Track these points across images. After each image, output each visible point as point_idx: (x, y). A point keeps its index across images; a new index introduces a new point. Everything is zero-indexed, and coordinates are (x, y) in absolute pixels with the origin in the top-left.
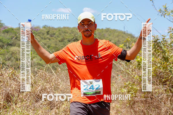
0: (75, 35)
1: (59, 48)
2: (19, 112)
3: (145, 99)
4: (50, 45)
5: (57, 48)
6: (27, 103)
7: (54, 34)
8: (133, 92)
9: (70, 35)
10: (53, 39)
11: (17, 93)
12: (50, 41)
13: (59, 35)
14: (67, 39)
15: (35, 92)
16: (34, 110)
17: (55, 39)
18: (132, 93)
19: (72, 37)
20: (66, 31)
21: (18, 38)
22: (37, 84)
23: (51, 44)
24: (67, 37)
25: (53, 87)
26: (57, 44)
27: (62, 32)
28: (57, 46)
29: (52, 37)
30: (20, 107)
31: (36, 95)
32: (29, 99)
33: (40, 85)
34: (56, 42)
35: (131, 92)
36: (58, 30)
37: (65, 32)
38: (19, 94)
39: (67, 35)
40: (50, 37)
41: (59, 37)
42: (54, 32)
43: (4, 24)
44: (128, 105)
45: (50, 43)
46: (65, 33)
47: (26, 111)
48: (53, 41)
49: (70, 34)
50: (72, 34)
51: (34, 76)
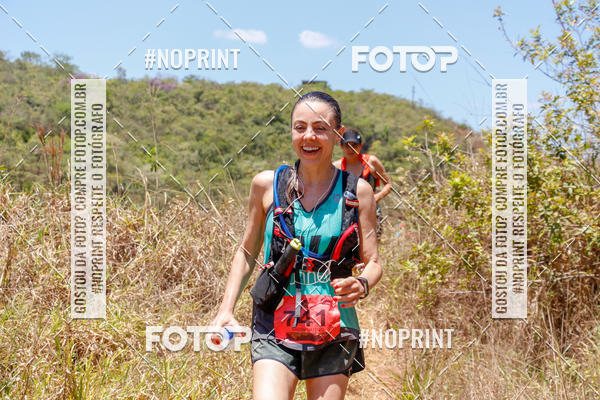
0: (274, 106)
1: (227, 140)
2: (116, 314)
3: (467, 292)
4: (202, 131)
5: (224, 141)
6: (137, 291)
7: (216, 101)
8: (436, 272)
9: (260, 106)
10: (212, 114)
11: (111, 262)
12: (204, 121)
13: (228, 105)
14: (250, 116)
15: (160, 262)
16: (156, 311)
17: (218, 116)
18: (434, 275)
19: (266, 113)
20: (250, 96)
21: (114, 110)
22: (167, 238)
23: (205, 130)
24: (252, 112)
25: (211, 248)
26: (223, 129)
27: (238, 97)
28: (223, 136)
29: (209, 109)
30: (117, 301)
31: (164, 268)
32: (143, 280)
33: (176, 243)
34: (220, 123)
35: (431, 272)
36: (226, 92)
37: (247, 99)
38: (118, 264)
39: (251, 104)
40: (202, 110)
41: (229, 111)
42: (217, 97)
43: (77, 68)
44: (420, 307)
45: (202, 127)
46: (245, 101)
47: (134, 313)
48: (212, 120)
49: (261, 102)
50: (266, 104)
51: (160, 215)
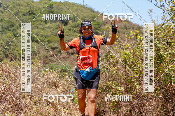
0: (30, 8)
1: (12, 22)
4: (3, 18)
5: (11, 22)
7: (8, 7)
9: (25, 8)
10: (6, 12)
12: (4, 14)
13: (13, 8)
14: (22, 12)
17: (9, 12)
19: (28, 11)
20: (21, 4)
23: (4, 18)
24: (22, 11)
26: (11, 17)
27: (16, 4)
28: (11, 20)
29: (5, 10)
34: (10, 15)
36: (12, 3)
37: (20, 5)
39: (22, 7)
40: (2, 10)
41: (13, 11)
42: (8, 5)
45: (2, 17)
46: (19, 6)
48: (6, 14)
49: (26, 7)
50: (28, 8)
